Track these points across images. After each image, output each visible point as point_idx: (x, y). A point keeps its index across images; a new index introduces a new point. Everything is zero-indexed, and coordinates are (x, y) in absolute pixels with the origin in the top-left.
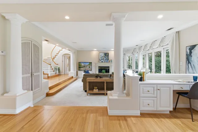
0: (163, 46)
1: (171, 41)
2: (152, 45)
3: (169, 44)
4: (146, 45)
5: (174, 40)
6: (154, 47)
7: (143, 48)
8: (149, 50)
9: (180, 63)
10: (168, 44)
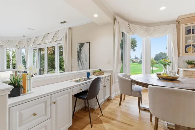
0: (56, 41)
1: (65, 37)
2: (45, 38)
3: (63, 39)
4: (37, 38)
5: (67, 36)
6: (47, 41)
7: (33, 40)
8: (40, 44)
9: (73, 60)
10: (61, 40)
